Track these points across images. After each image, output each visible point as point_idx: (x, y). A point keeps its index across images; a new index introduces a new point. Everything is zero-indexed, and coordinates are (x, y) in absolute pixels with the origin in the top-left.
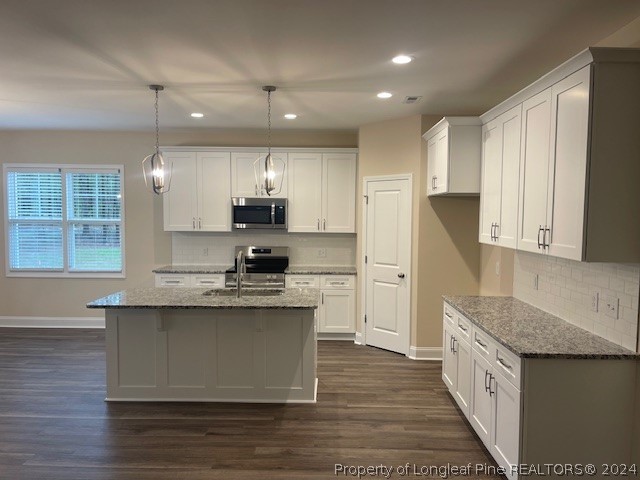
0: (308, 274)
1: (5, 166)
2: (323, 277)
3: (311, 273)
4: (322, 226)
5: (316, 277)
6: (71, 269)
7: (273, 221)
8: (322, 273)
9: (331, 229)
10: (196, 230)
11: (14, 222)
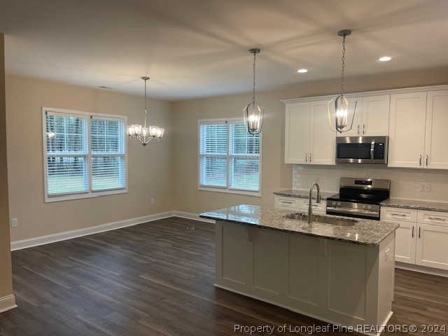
0: (404, 207)
1: (199, 121)
2: (421, 213)
3: (408, 208)
4: (424, 162)
5: (414, 213)
6: (230, 187)
7: (372, 156)
8: (419, 209)
9: (434, 165)
10: (307, 163)
11: (203, 156)
